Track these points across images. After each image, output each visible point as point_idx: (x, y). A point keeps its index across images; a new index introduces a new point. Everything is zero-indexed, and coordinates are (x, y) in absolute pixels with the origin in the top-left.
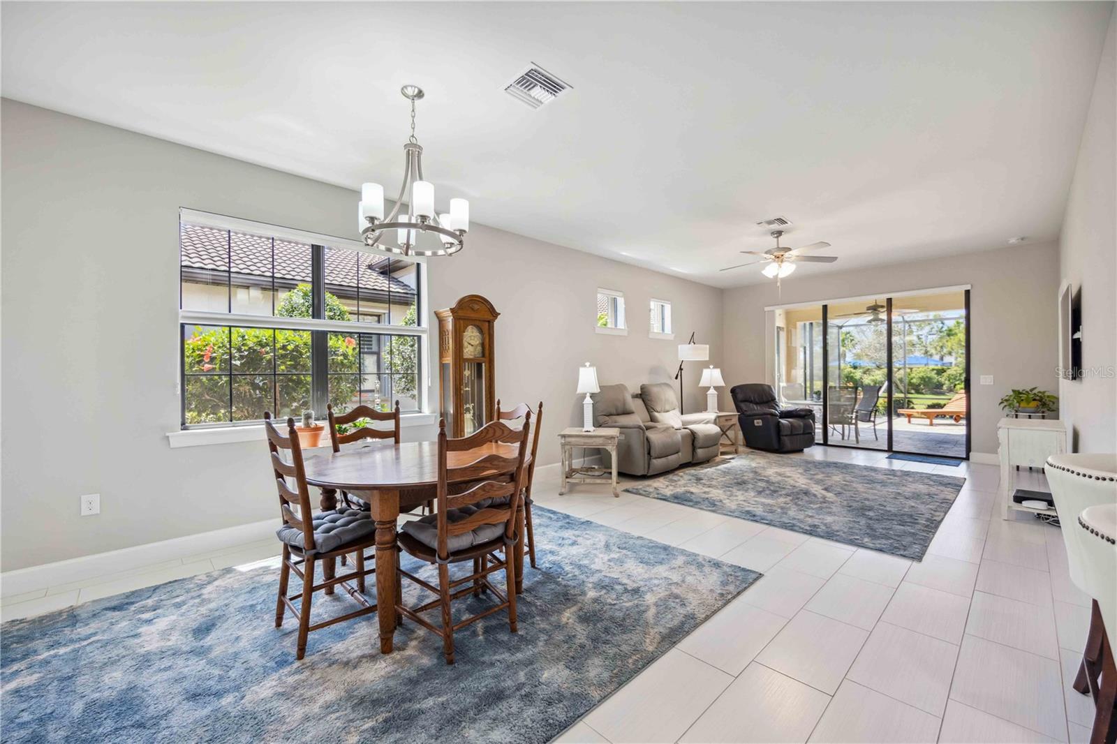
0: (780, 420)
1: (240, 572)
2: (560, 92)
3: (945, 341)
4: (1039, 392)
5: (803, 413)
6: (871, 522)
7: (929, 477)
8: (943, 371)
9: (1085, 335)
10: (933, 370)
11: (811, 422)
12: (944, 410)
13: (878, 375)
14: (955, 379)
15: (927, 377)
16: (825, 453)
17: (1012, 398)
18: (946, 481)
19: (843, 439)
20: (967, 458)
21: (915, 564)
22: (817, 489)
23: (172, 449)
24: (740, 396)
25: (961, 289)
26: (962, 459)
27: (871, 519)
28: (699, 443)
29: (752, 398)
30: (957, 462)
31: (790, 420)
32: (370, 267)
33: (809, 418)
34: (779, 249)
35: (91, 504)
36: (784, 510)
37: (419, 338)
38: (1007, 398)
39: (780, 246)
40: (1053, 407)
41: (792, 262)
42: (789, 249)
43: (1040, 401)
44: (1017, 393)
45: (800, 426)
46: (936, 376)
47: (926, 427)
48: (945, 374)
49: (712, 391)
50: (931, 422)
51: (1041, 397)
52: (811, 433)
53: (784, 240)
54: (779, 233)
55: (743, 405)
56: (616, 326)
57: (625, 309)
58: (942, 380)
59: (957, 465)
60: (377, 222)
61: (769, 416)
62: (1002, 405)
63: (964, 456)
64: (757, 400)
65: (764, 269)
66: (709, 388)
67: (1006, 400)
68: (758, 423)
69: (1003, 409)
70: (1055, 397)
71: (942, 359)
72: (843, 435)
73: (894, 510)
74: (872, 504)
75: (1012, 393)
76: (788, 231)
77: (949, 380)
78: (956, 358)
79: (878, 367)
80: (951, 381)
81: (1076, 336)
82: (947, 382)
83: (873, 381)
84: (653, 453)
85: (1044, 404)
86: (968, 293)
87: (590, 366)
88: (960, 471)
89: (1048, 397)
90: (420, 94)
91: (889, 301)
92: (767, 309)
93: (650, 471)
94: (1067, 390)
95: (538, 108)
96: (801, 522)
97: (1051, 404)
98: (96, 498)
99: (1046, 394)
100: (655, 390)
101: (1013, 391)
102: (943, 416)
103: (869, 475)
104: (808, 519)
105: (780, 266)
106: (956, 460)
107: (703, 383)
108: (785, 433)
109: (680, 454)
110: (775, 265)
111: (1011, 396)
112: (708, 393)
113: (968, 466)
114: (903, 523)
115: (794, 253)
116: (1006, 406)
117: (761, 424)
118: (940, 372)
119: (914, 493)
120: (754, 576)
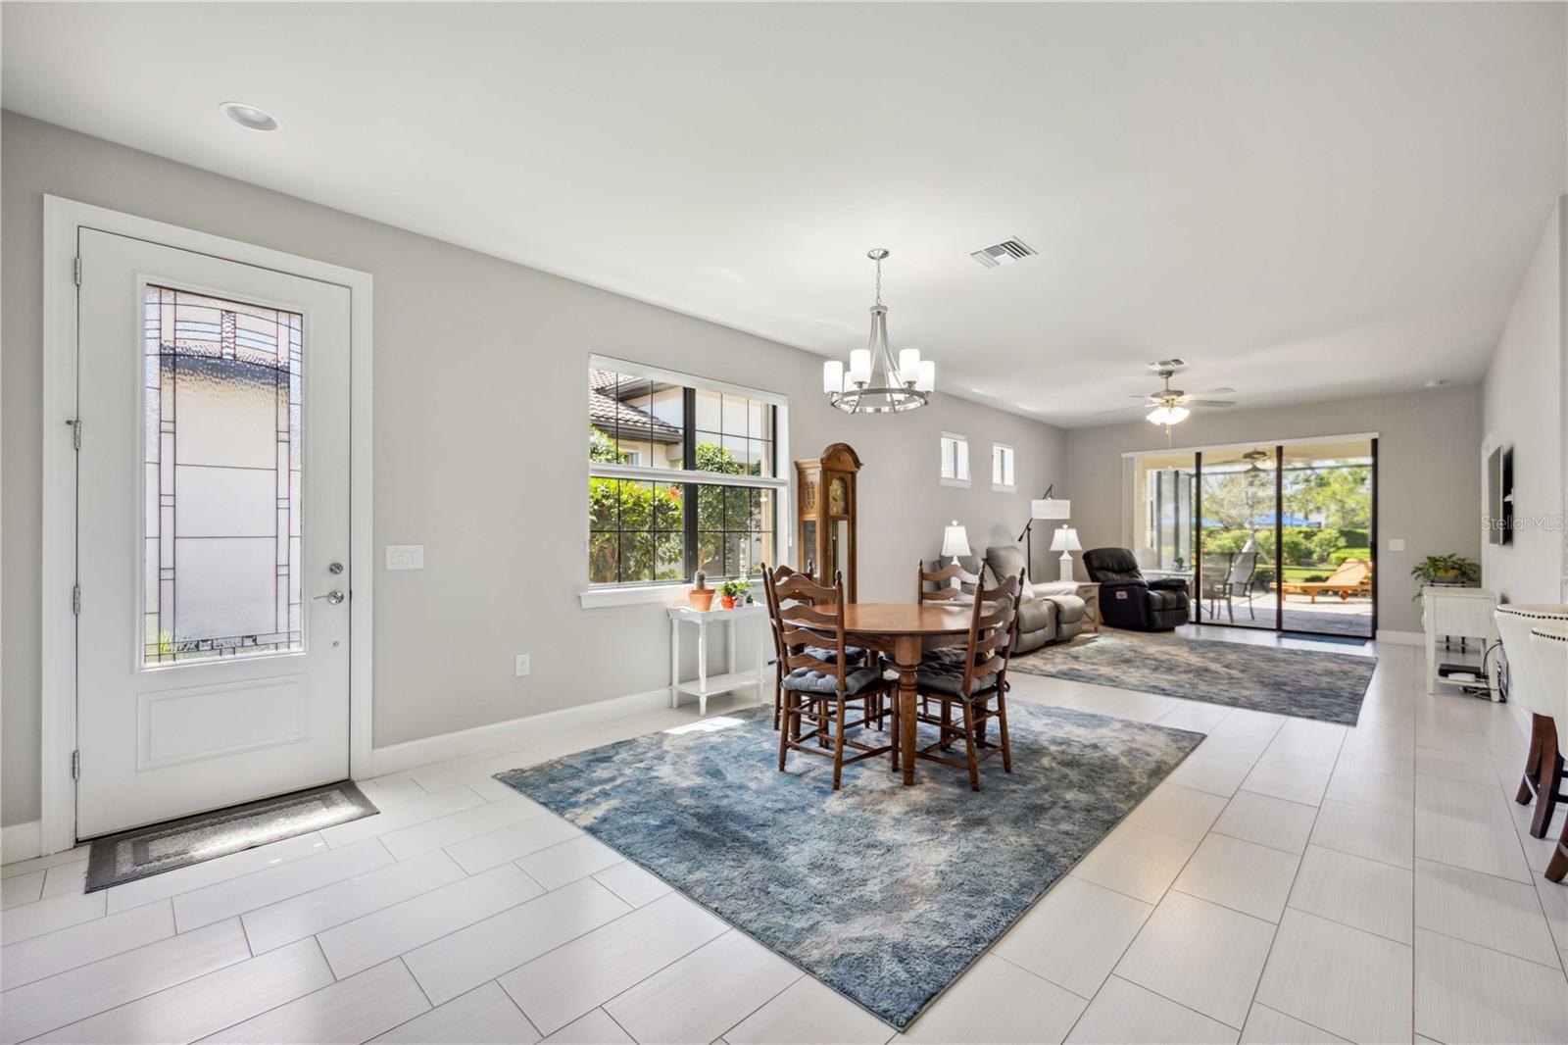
0: (1150, 592)
1: (674, 735)
2: (1023, 258)
3: (1314, 494)
4: (1459, 559)
5: (1175, 584)
6: (1290, 695)
7: (1337, 656)
8: (1313, 534)
9: (1517, 498)
10: (1300, 532)
11: (1185, 594)
12: (1328, 584)
13: (1227, 538)
14: (1328, 545)
15: (1293, 542)
16: (1198, 632)
17: (1427, 566)
18: (1356, 659)
19: (1212, 617)
20: (1373, 638)
21: (1351, 729)
22: (1214, 666)
23: (585, 609)
24: (1095, 563)
25: (1366, 439)
26: (1366, 639)
27: (1289, 692)
28: (1064, 617)
29: (1111, 565)
30: (1362, 641)
31: (1160, 592)
32: (600, 391)
33: (1182, 590)
34: (1169, 392)
35: (523, 664)
36: (1194, 687)
37: (775, 492)
38: (1421, 566)
39: (1171, 389)
40: (1474, 576)
41: (1185, 407)
42: (1180, 393)
43: (1459, 569)
44: (1433, 561)
45: (1173, 599)
46: (1303, 541)
47: (1306, 605)
48: (1314, 538)
49: (1066, 557)
50: (1313, 599)
51: (1460, 565)
52: (1185, 608)
53: (1175, 382)
54: (1170, 373)
55: (1100, 575)
56: (956, 476)
57: (970, 456)
58: (1311, 545)
59: (1363, 645)
60: (865, 387)
61: (1137, 587)
62: (1417, 574)
63: (1370, 635)
64: (1116, 567)
65: (1149, 413)
66: (1062, 553)
67: (1420, 569)
68: (1121, 595)
69: (1416, 578)
70: (1475, 565)
71: (1306, 518)
72: (1212, 613)
73: (1311, 685)
74: (1285, 680)
75: (1426, 560)
76: (1179, 371)
77: (1321, 547)
78: (1327, 517)
79: (1226, 528)
80: (1324, 547)
81: (1507, 499)
82: (1318, 549)
83: (1220, 546)
84: (1021, 627)
85: (1464, 574)
86: (1375, 442)
87: (958, 525)
88: (1366, 650)
89: (1469, 564)
90: (886, 254)
91: (1280, 450)
92: (1125, 455)
93: (1020, 646)
94: (1491, 555)
95: (992, 269)
96: (1218, 695)
97: (1472, 572)
98: (526, 658)
99: (1467, 562)
100: (1003, 553)
101: (1429, 558)
102: (1325, 592)
103: (1266, 654)
104: (1223, 693)
105: (1170, 412)
106: (1361, 639)
107: (1054, 547)
108: (1156, 608)
109: (1046, 629)
110: (1164, 410)
111: (1426, 564)
112: (1061, 558)
113: (1374, 646)
114: (1326, 696)
115: (1186, 398)
116: (1419, 576)
117: (1125, 597)
118: (1308, 536)
119: (1325, 671)
120: (1199, 738)
